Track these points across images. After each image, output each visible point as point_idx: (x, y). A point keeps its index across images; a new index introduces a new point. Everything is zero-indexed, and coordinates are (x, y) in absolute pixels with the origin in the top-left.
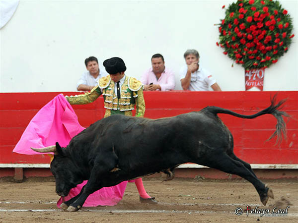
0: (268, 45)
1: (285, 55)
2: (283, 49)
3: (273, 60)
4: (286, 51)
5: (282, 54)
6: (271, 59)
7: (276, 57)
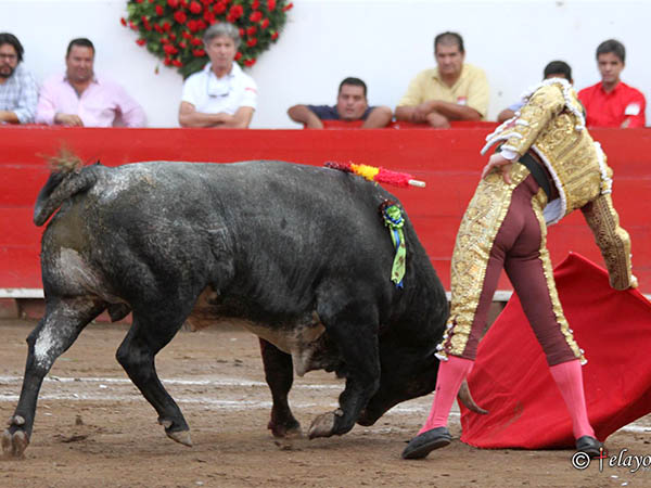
2: (268, 35)
3: (246, 61)
4: (275, 39)
5: (265, 48)
6: (242, 59)
7: (253, 53)
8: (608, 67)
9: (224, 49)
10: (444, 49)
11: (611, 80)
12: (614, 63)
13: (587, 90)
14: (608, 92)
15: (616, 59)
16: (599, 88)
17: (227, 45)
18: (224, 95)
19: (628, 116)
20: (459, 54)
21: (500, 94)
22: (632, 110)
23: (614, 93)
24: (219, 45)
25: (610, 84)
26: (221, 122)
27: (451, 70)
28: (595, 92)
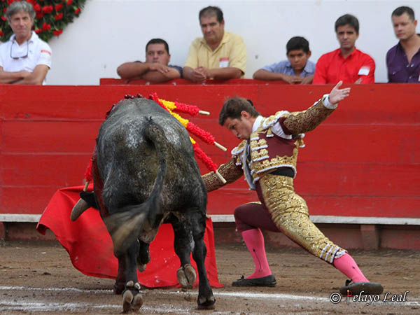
0: (45, 3)
1: (77, 21)
2: (72, 10)
3: (55, 30)
4: (77, 14)
5: (70, 20)
6: (51, 29)
7: (60, 24)
8: (346, 36)
9: (22, 22)
10: (206, 21)
11: (349, 46)
12: (350, 33)
13: (328, 54)
14: (345, 57)
15: (352, 30)
16: (339, 53)
17: (24, 18)
18: (25, 57)
19: (360, 76)
20: (218, 24)
21: (257, 57)
22: (364, 71)
23: (350, 57)
24: (18, 19)
25: (348, 49)
26: (22, 78)
27: (213, 37)
28: (335, 55)
